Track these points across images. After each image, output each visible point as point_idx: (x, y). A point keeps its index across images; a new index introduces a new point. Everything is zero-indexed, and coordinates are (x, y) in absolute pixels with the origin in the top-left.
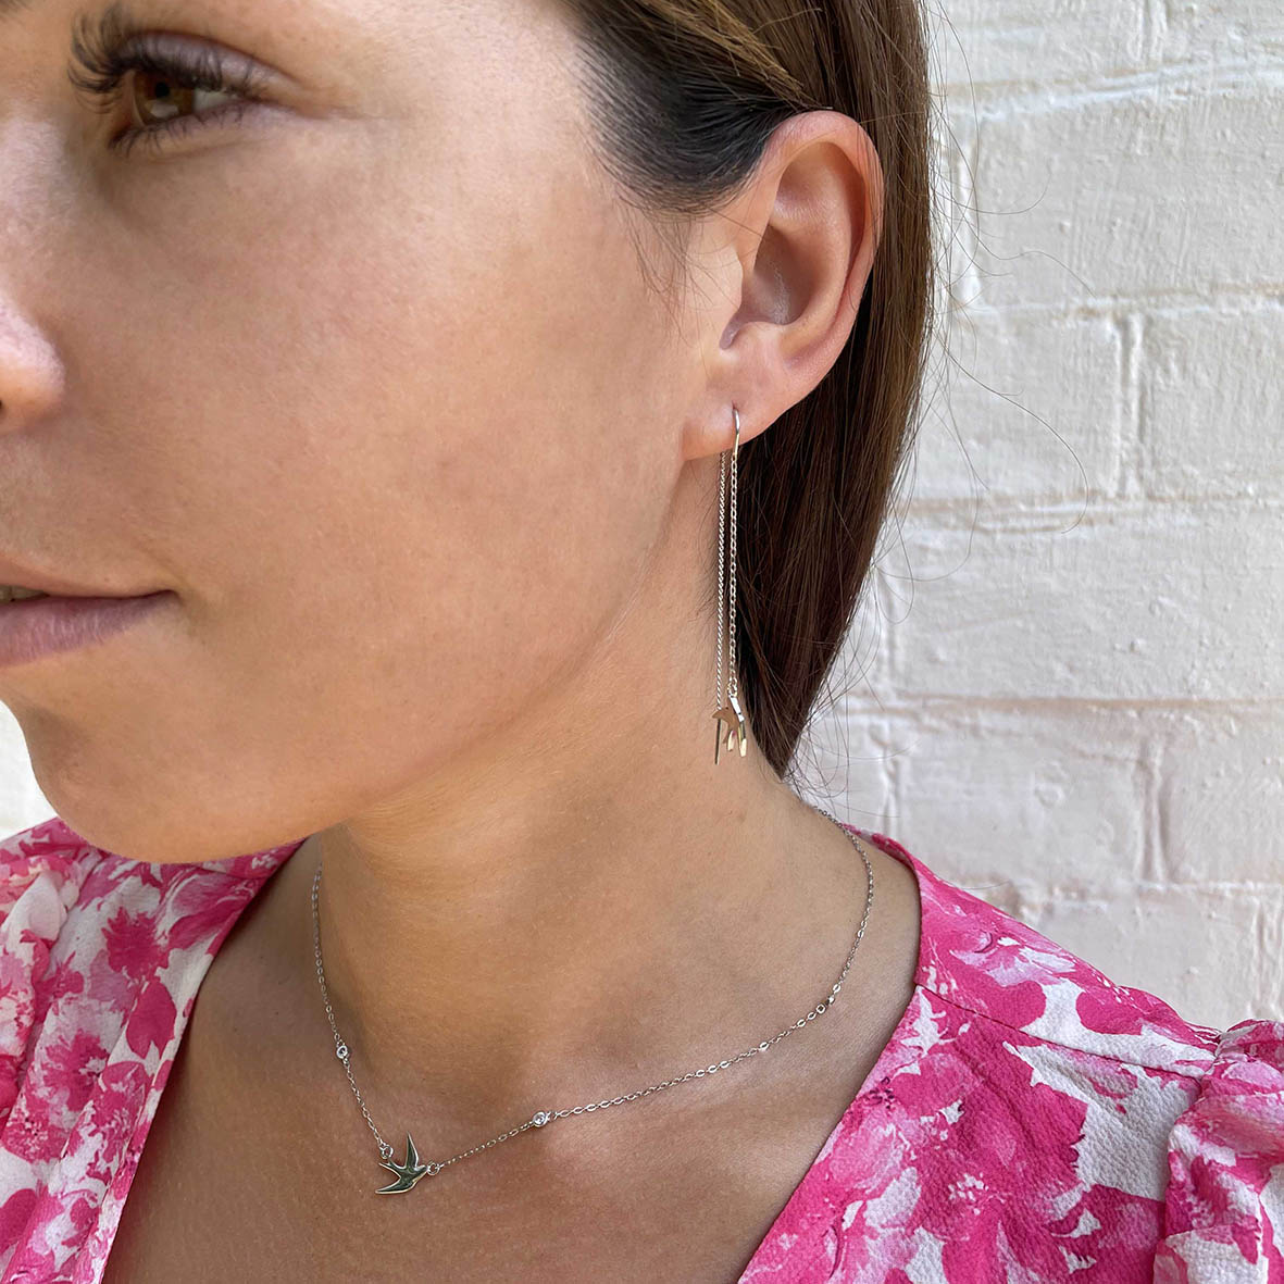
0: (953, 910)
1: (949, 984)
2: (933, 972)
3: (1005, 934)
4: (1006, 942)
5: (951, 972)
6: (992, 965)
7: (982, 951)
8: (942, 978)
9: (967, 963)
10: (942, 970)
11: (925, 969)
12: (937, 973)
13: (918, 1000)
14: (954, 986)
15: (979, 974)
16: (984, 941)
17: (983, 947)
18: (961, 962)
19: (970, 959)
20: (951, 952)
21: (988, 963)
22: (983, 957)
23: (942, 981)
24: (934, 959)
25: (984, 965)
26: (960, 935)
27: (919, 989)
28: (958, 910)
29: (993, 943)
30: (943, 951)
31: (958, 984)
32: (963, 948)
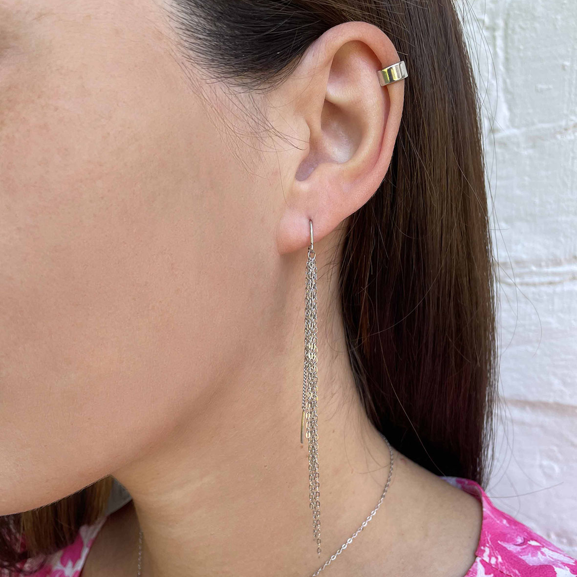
0: (501, 521)
1: (497, 558)
2: (487, 550)
3: (533, 539)
4: (533, 543)
5: (499, 552)
6: (524, 554)
7: (518, 545)
8: (492, 554)
10: (493, 550)
11: (482, 548)
12: (490, 551)
13: (476, 566)
14: (500, 559)
15: (516, 557)
16: (520, 540)
18: (505, 548)
19: (511, 547)
21: (521, 552)
22: (519, 548)
23: (492, 556)
24: (488, 543)
25: (519, 553)
26: (505, 535)
27: (478, 559)
28: (505, 522)
29: (525, 542)
30: (494, 541)
31: (502, 559)
32: (507, 541)
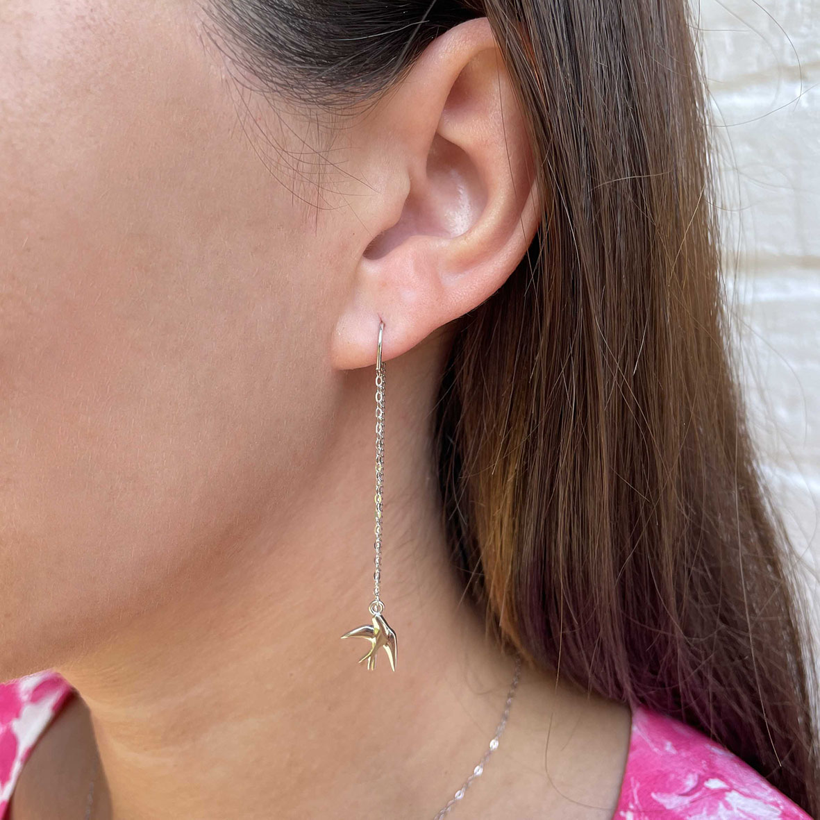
2: (630, 817)
4: (714, 784)
5: (649, 817)
6: (693, 811)
7: (687, 794)
9: (668, 807)
10: (639, 816)
12: (635, 818)
17: (687, 790)
18: (662, 806)
19: (673, 803)
20: (653, 795)
21: (690, 809)
24: (633, 802)
25: (686, 810)
29: (699, 785)
32: (667, 790)
